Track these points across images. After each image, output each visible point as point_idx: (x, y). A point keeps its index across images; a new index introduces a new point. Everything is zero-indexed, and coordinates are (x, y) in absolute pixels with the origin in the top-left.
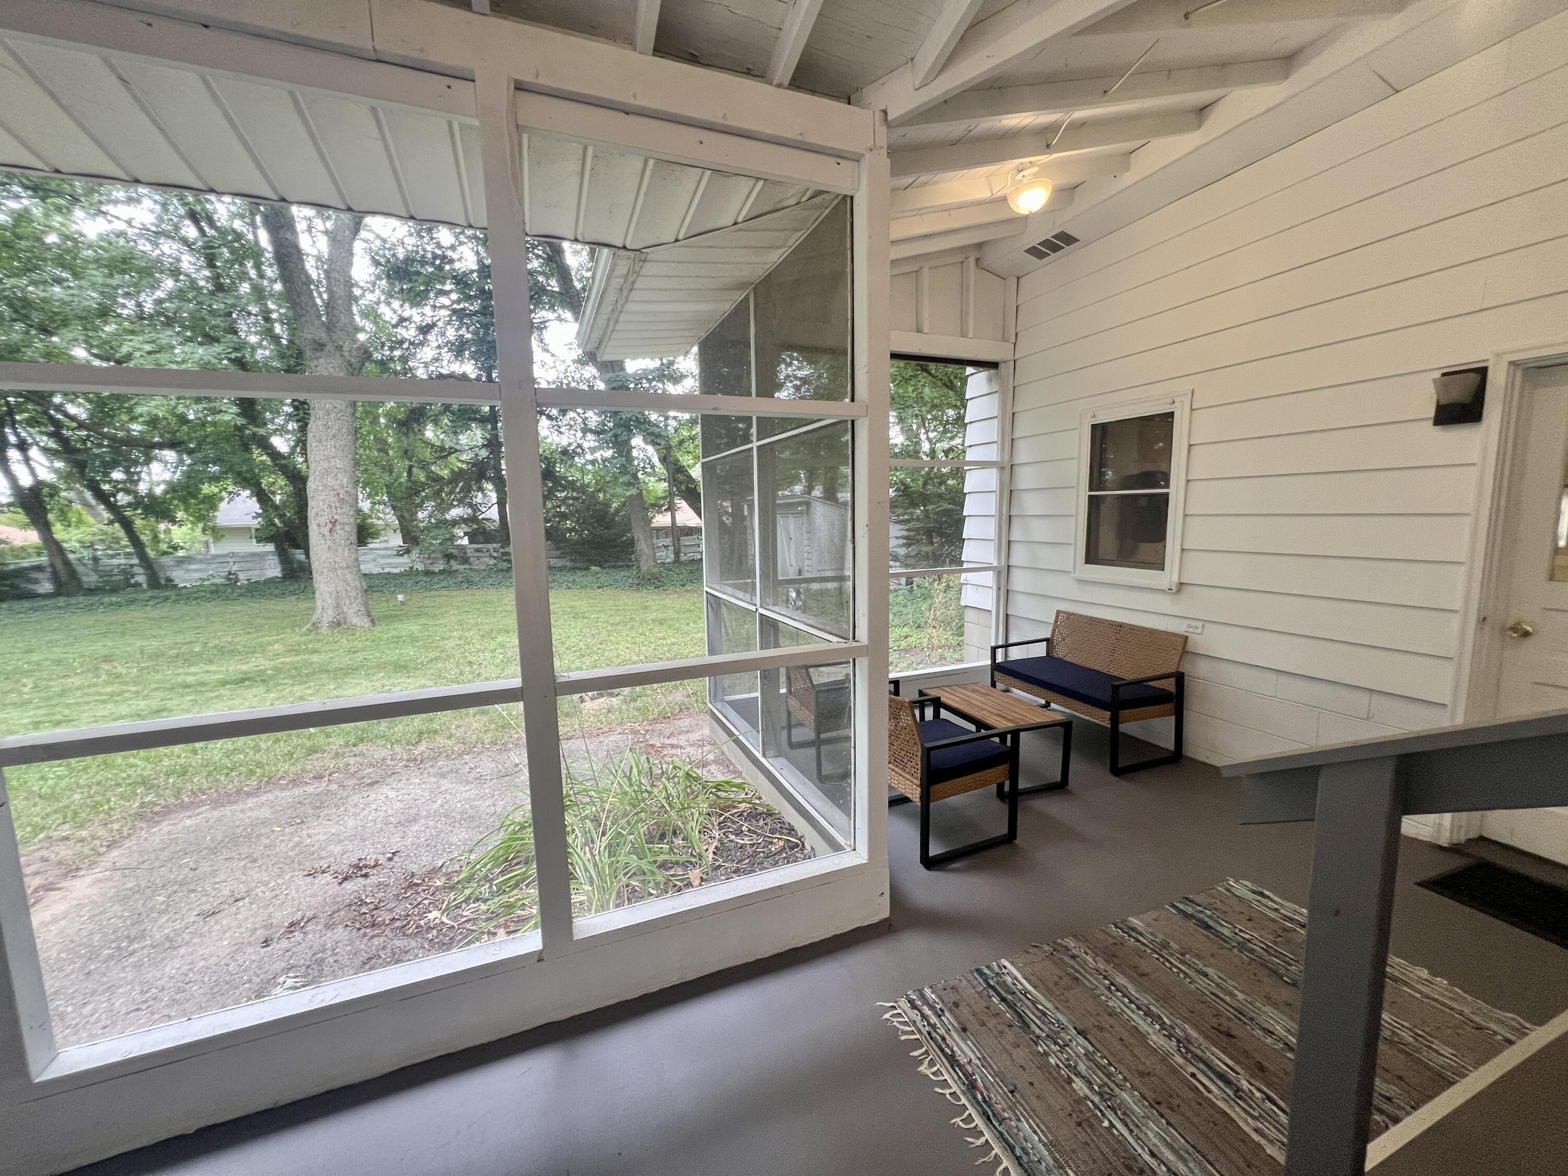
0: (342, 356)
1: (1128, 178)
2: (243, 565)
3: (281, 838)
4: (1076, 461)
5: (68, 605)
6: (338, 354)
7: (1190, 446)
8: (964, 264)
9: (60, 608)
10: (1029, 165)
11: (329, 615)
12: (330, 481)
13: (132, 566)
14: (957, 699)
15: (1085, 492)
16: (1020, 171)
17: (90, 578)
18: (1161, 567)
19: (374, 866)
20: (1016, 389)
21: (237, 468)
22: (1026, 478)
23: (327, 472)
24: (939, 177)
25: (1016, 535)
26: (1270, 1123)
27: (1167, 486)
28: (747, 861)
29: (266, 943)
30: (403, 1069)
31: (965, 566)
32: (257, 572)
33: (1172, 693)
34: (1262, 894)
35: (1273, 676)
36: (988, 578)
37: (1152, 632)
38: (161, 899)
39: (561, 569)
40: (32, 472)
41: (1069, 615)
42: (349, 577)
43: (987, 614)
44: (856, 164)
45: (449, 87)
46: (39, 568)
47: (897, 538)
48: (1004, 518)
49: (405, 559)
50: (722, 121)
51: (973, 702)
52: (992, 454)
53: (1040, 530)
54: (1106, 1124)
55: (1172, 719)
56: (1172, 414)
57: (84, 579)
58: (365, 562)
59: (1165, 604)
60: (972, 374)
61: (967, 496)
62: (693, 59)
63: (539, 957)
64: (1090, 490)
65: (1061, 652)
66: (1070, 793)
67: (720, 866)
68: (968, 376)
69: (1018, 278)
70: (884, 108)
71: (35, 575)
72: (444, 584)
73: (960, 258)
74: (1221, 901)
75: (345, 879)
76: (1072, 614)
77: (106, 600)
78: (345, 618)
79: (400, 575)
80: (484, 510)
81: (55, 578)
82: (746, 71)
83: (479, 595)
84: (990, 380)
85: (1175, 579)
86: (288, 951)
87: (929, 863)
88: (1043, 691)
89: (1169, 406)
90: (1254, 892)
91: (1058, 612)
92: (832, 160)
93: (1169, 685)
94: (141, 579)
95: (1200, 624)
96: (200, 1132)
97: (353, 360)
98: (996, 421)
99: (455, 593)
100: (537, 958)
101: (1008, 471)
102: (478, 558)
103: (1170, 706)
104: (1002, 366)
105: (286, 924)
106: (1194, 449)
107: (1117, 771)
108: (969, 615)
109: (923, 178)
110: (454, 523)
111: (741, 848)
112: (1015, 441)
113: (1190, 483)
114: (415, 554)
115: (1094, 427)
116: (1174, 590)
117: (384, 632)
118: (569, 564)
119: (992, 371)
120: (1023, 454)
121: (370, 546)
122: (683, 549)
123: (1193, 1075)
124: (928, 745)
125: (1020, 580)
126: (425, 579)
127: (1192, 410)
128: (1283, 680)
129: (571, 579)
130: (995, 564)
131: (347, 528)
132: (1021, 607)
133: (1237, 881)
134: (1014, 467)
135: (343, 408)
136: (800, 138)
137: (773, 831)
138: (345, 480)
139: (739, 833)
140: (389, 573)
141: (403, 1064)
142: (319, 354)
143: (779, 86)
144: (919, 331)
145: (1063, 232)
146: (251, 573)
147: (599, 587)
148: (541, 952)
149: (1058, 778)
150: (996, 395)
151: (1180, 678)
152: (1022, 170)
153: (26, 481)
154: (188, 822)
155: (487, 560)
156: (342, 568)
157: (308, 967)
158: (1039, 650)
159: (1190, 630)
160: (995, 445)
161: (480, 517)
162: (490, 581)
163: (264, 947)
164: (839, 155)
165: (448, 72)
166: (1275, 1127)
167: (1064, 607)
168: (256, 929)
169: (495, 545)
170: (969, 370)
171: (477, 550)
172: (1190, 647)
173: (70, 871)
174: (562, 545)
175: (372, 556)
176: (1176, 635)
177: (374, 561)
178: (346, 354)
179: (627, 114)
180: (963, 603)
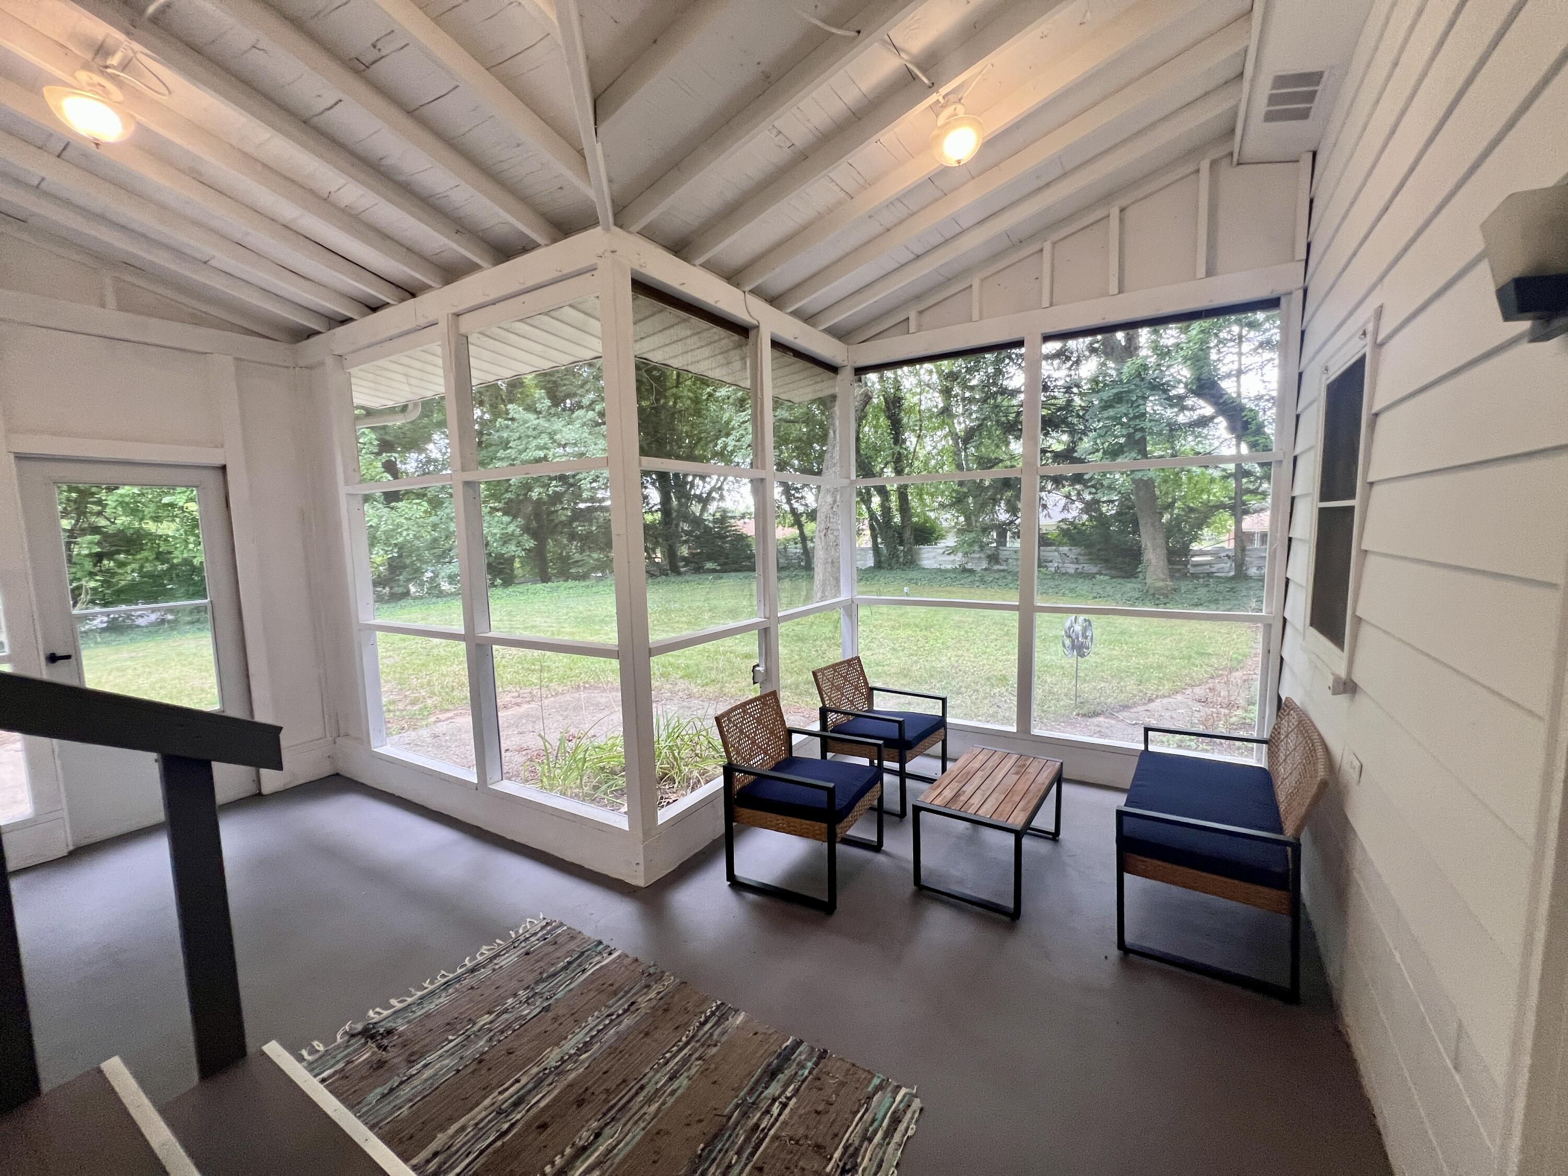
7: (1374, 418)
15: (1317, 502)
22: (1299, 478)
26: (473, 1137)
41: (1292, 708)
48: (1278, 542)
49: (954, 557)
54: (450, 1037)
58: (928, 559)
64: (1320, 500)
69: (1314, 154)
89: (1362, 343)
91: (1286, 700)
92: (589, 275)
96: (399, 797)
101: (1287, 467)
104: (1283, 303)
106: (1377, 421)
113: (1372, 489)
114: (960, 554)
115: (1328, 389)
120: (1299, 442)
121: (938, 545)
123: (517, 1081)
126: (953, 576)
127: (1377, 346)
130: (1264, 612)
151: (1296, 848)
166: (469, 1141)
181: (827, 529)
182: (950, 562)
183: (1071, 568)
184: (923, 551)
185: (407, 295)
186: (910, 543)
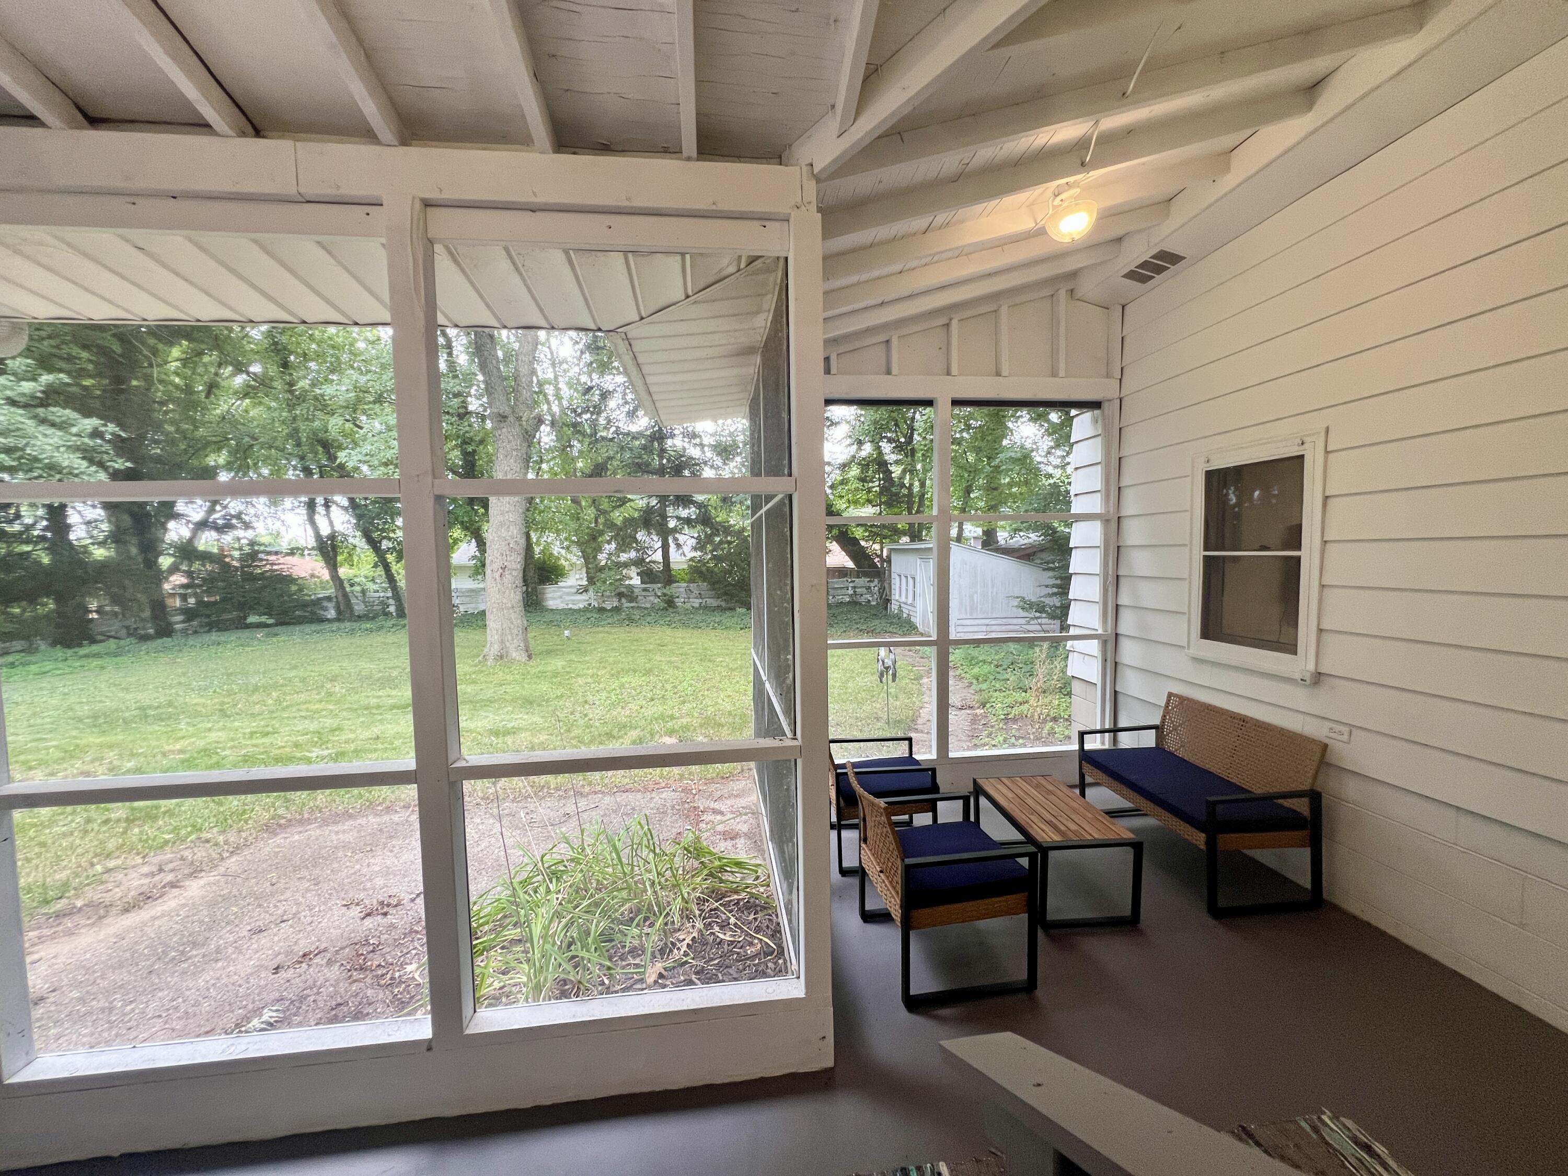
0: (520, 425)
1: (1230, 181)
2: (463, 599)
3: (348, 864)
4: (1188, 514)
5: (339, 629)
6: (517, 423)
7: (1326, 498)
8: (1055, 298)
9: (333, 631)
10: (1066, 187)
11: (495, 649)
12: (504, 533)
13: (388, 598)
14: (1010, 795)
15: (1198, 553)
16: (1056, 196)
17: (359, 608)
18: (1291, 648)
19: (396, 906)
20: (1123, 431)
21: (460, 519)
22: (1134, 533)
23: (502, 524)
24: (962, 212)
25: (1124, 600)
27: (1299, 548)
28: (716, 962)
29: (277, 969)
30: (295, 1136)
31: (1072, 632)
32: (473, 605)
33: (1305, 819)
34: (1368, 1149)
35: (1452, 813)
36: (1093, 647)
37: (1282, 733)
38: (235, 909)
39: (714, 609)
40: (331, 524)
41: (1182, 699)
42: (513, 616)
43: (1093, 687)
44: (786, 224)
45: (368, 214)
46: (329, 599)
47: (1047, 586)
48: (1110, 579)
49: (584, 597)
50: (626, 204)
51: (1030, 801)
52: (1095, 505)
53: (1149, 595)
55: (1307, 852)
56: (1302, 457)
57: (356, 607)
58: (554, 598)
59: (1300, 698)
60: (1077, 415)
61: (1073, 552)
62: (605, 148)
63: (428, 1045)
64: (1205, 550)
65: (1172, 745)
66: (1141, 933)
67: (686, 962)
68: (1073, 417)
69: (1123, 307)
70: (809, 161)
71: (325, 604)
72: (610, 621)
73: (1046, 292)
74: (1296, 1145)
75: (368, 915)
76: (1188, 699)
77: (364, 626)
78: (507, 652)
79: (579, 610)
80: (650, 553)
81: (337, 608)
82: (662, 150)
83: (637, 632)
84: (1095, 421)
85: (1311, 667)
86: (288, 981)
87: (914, 1004)
88: (1133, 794)
89: (1296, 448)
90: (1356, 1141)
91: (1170, 695)
92: (757, 224)
93: (1302, 806)
94: (392, 609)
95: (1345, 730)
97: (529, 428)
98: (1099, 467)
99: (616, 630)
100: (425, 1047)
101: (1114, 525)
102: (645, 597)
103: (1304, 834)
104: (1105, 406)
105: (301, 953)
106: (1330, 501)
107: (1216, 912)
108: (1076, 687)
109: (941, 218)
110: (626, 565)
111: (719, 943)
112: (1122, 490)
113: (1328, 545)
114: (591, 593)
115: (1209, 475)
116: (1308, 682)
117: (536, 666)
118: (723, 604)
119: (1097, 412)
120: (1130, 507)
121: (560, 584)
122: (831, 592)
124: (909, 861)
125: (1129, 653)
126: (595, 615)
127: (1327, 452)
128: (1465, 820)
129: (717, 620)
130: (1100, 632)
131: (514, 573)
132: (1132, 684)
133: (1335, 1118)
134: (1122, 521)
135: (518, 470)
136: (714, 208)
137: (758, 930)
138: (515, 532)
139: (724, 926)
140: (570, 609)
141: (296, 1132)
142: (502, 425)
143: (689, 159)
144: (998, 374)
145: (1162, 251)
146: (468, 606)
147: (741, 629)
148: (430, 1041)
149: (1127, 911)
150: (1099, 439)
151: (1315, 798)
152: (1059, 194)
153: (325, 531)
154: (296, 837)
155: (652, 598)
156: (508, 609)
157: (292, 1002)
158: (1148, 740)
159: (1332, 735)
160: (1099, 495)
161: (647, 560)
162: (649, 619)
163: (274, 974)
164: (764, 218)
165: (363, 202)
167: (1178, 689)
168: (279, 954)
169: (659, 585)
170: (1073, 412)
171: (645, 590)
172: (1330, 758)
173: (195, 872)
174: (717, 586)
175: (559, 594)
176: (1313, 741)
177: (561, 597)
178: (524, 423)
179: (533, 211)
180: (1069, 673)
181: (504, 568)
182: (580, 602)
183: (696, 603)
184: (548, 591)
185: (250, 130)
186: (535, 583)
